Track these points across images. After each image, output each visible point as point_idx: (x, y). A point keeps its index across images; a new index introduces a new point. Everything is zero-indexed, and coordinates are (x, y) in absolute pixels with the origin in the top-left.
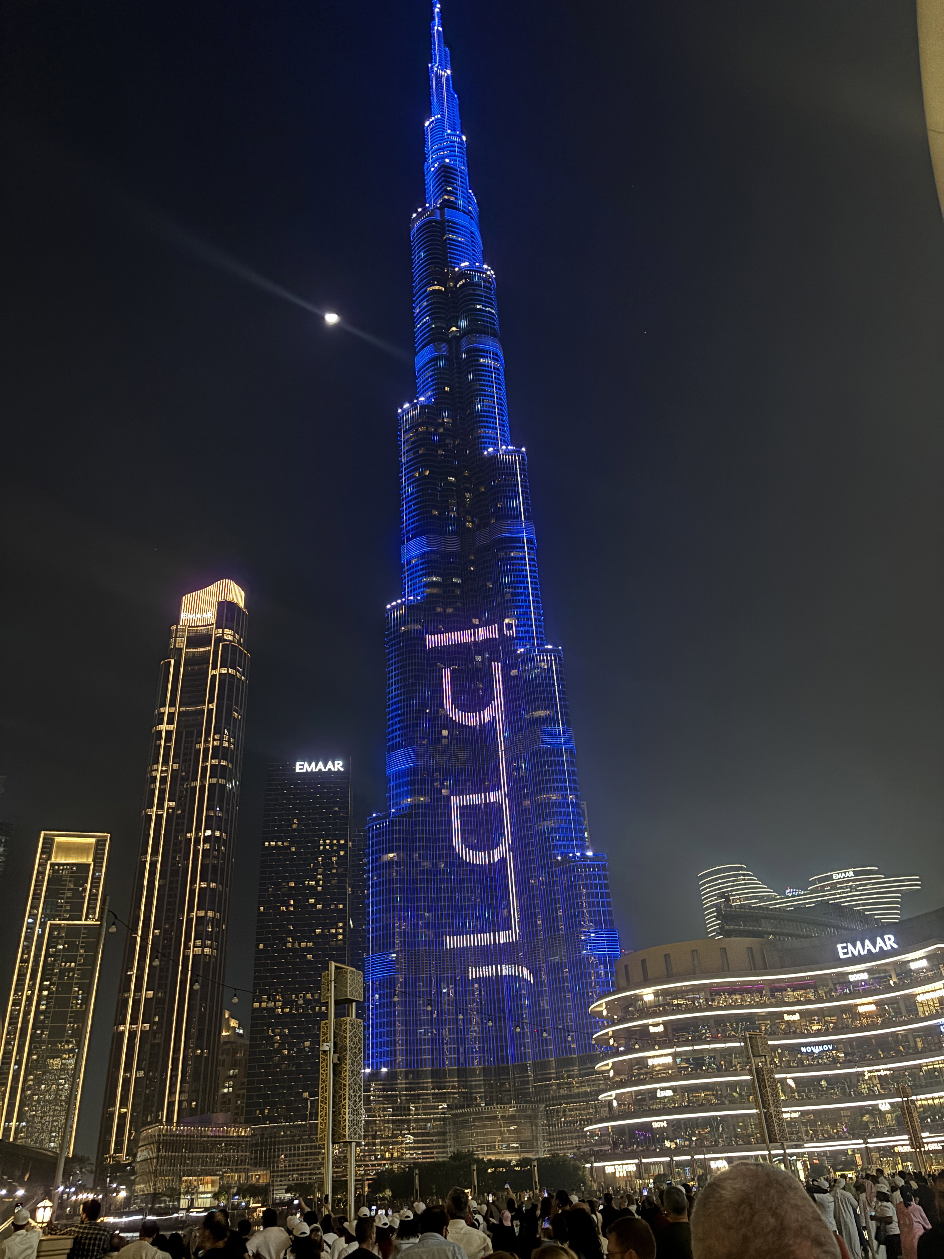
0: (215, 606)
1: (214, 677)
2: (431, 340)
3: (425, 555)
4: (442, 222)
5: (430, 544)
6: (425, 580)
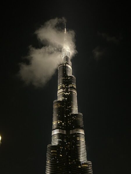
2: (62, 88)
3: (58, 134)
4: (66, 66)
5: (59, 131)
6: (58, 140)
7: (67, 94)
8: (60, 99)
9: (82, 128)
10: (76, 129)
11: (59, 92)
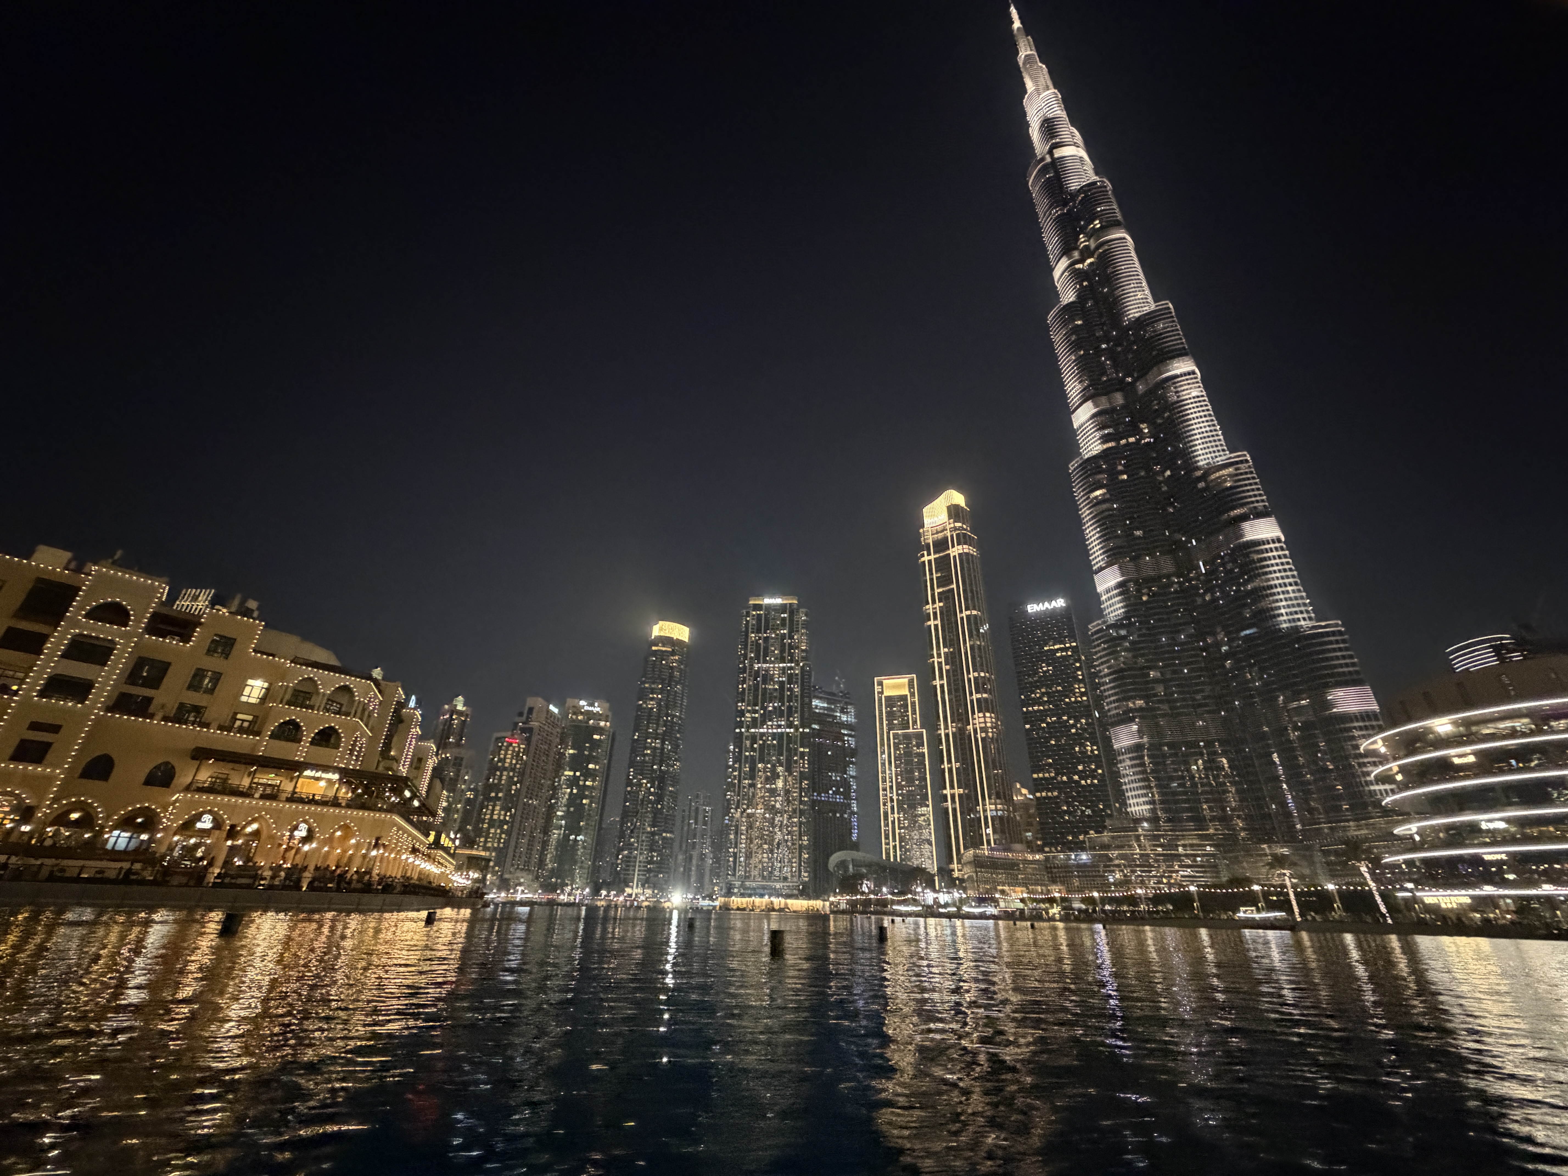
0: (945, 510)
1: (955, 557)
2: (1066, 251)
3: (1094, 416)
4: (1054, 160)
5: (1096, 406)
6: (1098, 435)
7: (1089, 261)
8: (1068, 296)
9: (1180, 354)
10: (1155, 369)
11: (1057, 274)
